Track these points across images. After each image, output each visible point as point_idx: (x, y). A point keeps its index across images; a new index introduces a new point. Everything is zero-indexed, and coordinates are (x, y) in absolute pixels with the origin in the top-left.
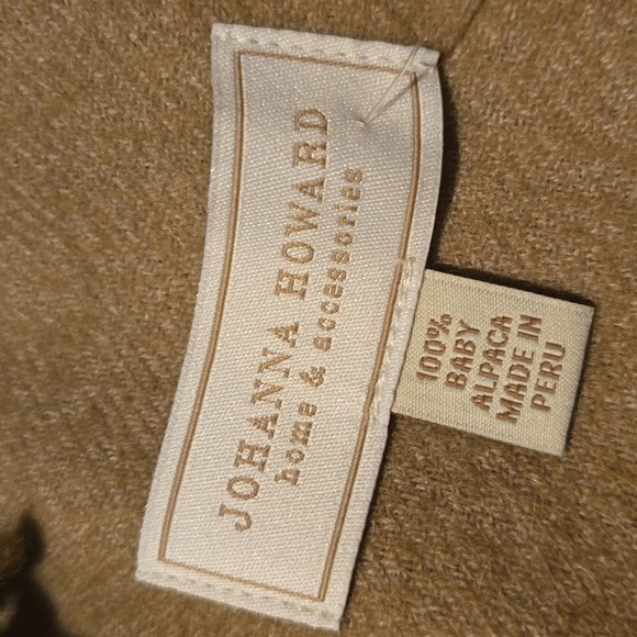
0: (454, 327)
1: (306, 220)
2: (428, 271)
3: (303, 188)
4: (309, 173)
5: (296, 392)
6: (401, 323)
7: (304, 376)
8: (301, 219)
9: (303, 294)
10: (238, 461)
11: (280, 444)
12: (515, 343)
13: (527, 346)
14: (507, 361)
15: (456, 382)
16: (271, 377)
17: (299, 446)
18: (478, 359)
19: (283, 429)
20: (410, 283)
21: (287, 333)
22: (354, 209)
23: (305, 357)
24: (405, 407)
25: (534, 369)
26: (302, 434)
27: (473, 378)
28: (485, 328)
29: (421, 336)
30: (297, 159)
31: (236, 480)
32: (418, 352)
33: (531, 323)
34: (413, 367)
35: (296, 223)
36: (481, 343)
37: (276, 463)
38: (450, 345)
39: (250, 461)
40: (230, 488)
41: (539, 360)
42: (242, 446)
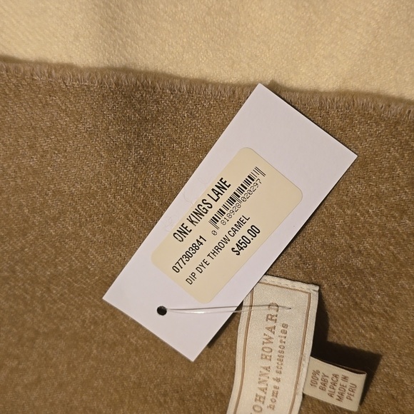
0: (321, 374)
1: (269, 340)
2: (312, 358)
3: (268, 329)
4: (271, 324)
5: (272, 383)
6: (304, 370)
7: (274, 379)
8: (267, 339)
9: (270, 360)
10: (256, 400)
11: (269, 396)
12: (340, 381)
13: (345, 383)
14: (338, 386)
15: (323, 389)
16: (263, 378)
17: (275, 398)
18: (329, 384)
19: (270, 392)
20: (305, 363)
21: (267, 369)
22: (285, 337)
23: (273, 374)
24: (308, 393)
25: (347, 390)
26: (275, 394)
27: (328, 388)
28: (331, 376)
29: (310, 375)
30: (267, 319)
31: (256, 406)
32: (310, 378)
33: (345, 378)
34: (309, 382)
35: (265, 341)
36: (330, 380)
37: (268, 402)
38: (320, 379)
39: (260, 401)
40: (253, 408)
41: (348, 387)
42: (257, 395)
